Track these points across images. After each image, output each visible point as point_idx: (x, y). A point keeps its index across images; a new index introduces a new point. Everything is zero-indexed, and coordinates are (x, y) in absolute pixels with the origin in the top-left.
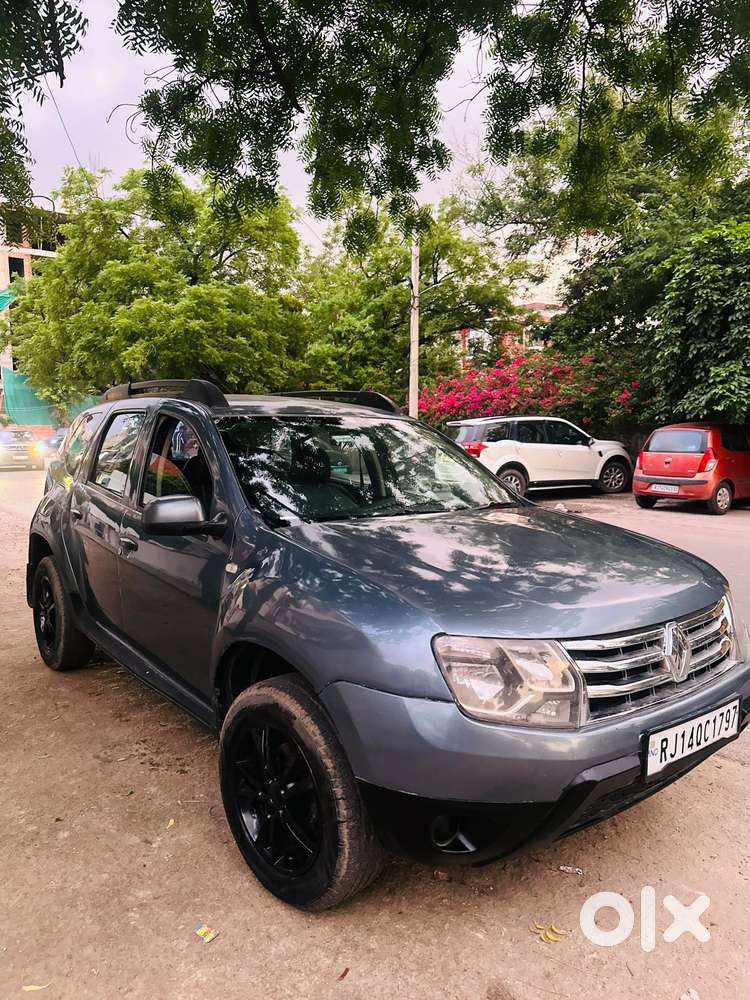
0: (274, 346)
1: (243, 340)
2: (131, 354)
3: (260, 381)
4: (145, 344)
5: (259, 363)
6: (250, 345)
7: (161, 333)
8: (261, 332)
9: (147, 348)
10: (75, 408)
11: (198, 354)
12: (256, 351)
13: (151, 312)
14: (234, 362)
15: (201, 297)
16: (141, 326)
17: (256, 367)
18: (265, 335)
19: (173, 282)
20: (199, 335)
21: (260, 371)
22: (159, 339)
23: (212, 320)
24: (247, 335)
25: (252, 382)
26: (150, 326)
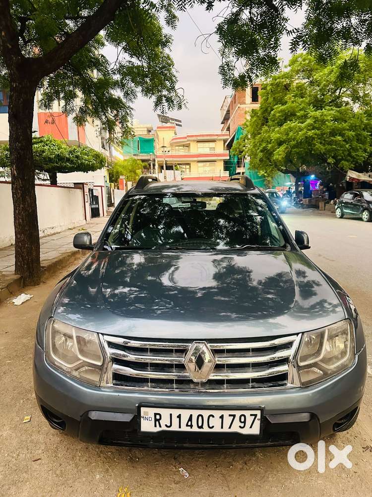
0: (361, 139)
1: (339, 138)
2: (278, 152)
3: (348, 161)
4: (286, 146)
5: (348, 150)
6: (343, 141)
7: (294, 140)
8: (351, 132)
9: (287, 148)
10: (276, 179)
11: (312, 149)
12: (347, 143)
13: (291, 129)
14: (332, 151)
15: (317, 118)
16: (285, 138)
17: (346, 153)
18: (353, 133)
19: (306, 111)
20: (314, 138)
21: (349, 155)
22: (293, 143)
23: (322, 129)
24: (342, 135)
25: (343, 162)
26: (289, 136)
